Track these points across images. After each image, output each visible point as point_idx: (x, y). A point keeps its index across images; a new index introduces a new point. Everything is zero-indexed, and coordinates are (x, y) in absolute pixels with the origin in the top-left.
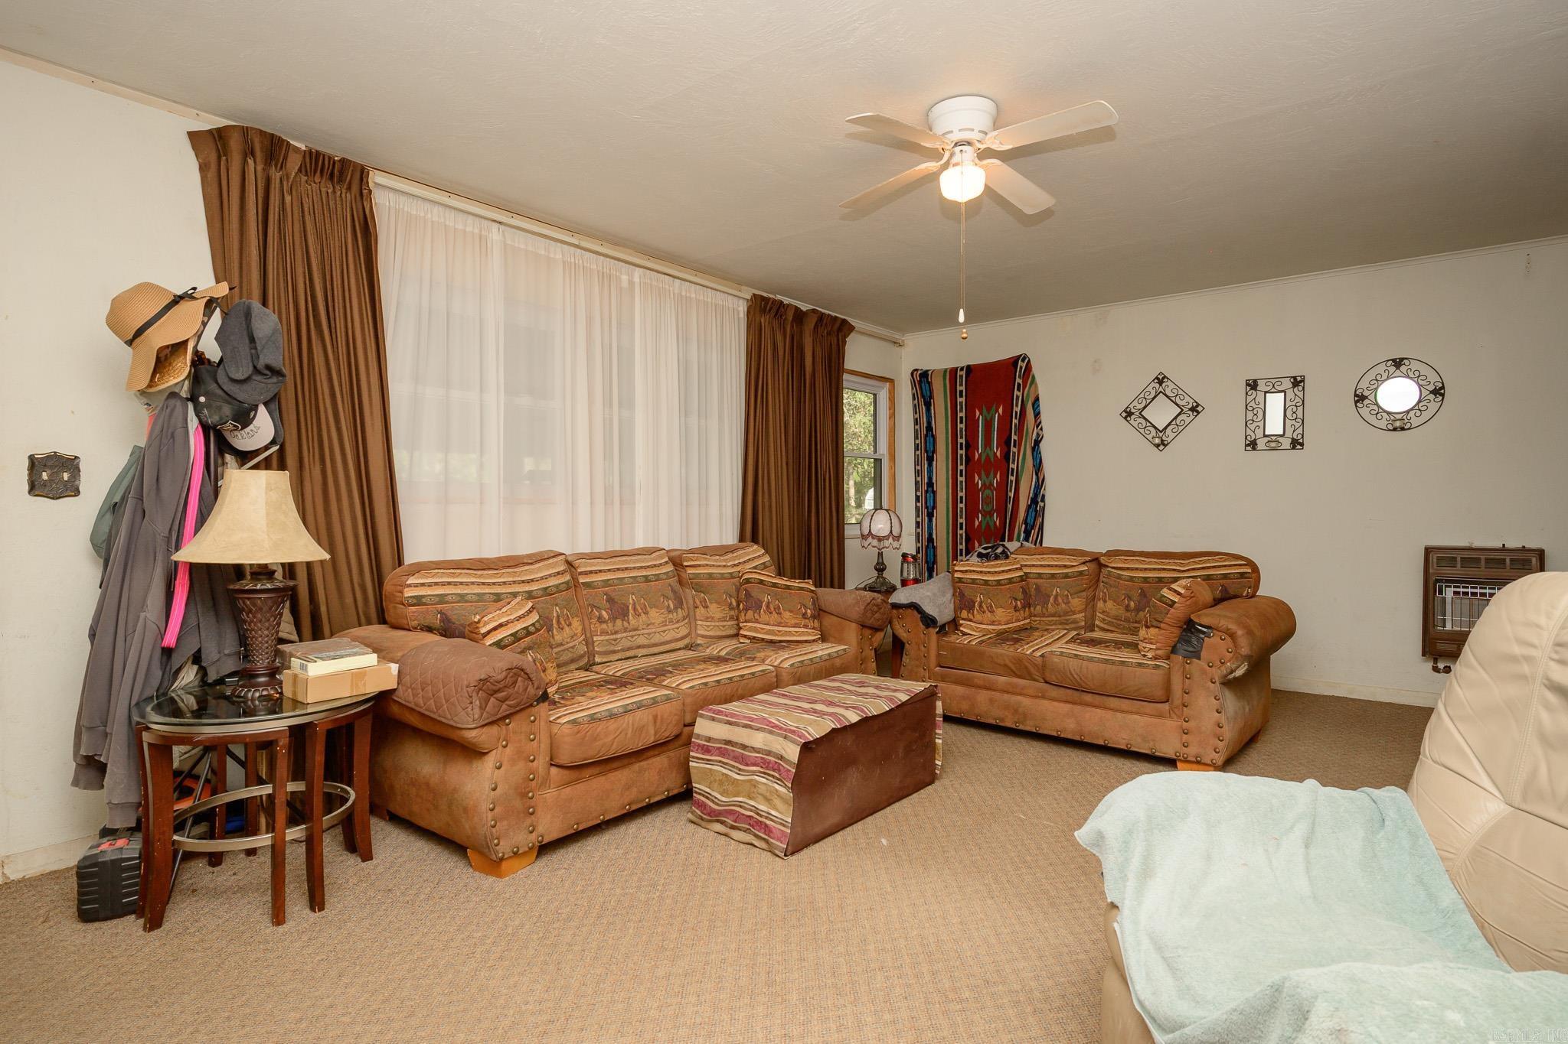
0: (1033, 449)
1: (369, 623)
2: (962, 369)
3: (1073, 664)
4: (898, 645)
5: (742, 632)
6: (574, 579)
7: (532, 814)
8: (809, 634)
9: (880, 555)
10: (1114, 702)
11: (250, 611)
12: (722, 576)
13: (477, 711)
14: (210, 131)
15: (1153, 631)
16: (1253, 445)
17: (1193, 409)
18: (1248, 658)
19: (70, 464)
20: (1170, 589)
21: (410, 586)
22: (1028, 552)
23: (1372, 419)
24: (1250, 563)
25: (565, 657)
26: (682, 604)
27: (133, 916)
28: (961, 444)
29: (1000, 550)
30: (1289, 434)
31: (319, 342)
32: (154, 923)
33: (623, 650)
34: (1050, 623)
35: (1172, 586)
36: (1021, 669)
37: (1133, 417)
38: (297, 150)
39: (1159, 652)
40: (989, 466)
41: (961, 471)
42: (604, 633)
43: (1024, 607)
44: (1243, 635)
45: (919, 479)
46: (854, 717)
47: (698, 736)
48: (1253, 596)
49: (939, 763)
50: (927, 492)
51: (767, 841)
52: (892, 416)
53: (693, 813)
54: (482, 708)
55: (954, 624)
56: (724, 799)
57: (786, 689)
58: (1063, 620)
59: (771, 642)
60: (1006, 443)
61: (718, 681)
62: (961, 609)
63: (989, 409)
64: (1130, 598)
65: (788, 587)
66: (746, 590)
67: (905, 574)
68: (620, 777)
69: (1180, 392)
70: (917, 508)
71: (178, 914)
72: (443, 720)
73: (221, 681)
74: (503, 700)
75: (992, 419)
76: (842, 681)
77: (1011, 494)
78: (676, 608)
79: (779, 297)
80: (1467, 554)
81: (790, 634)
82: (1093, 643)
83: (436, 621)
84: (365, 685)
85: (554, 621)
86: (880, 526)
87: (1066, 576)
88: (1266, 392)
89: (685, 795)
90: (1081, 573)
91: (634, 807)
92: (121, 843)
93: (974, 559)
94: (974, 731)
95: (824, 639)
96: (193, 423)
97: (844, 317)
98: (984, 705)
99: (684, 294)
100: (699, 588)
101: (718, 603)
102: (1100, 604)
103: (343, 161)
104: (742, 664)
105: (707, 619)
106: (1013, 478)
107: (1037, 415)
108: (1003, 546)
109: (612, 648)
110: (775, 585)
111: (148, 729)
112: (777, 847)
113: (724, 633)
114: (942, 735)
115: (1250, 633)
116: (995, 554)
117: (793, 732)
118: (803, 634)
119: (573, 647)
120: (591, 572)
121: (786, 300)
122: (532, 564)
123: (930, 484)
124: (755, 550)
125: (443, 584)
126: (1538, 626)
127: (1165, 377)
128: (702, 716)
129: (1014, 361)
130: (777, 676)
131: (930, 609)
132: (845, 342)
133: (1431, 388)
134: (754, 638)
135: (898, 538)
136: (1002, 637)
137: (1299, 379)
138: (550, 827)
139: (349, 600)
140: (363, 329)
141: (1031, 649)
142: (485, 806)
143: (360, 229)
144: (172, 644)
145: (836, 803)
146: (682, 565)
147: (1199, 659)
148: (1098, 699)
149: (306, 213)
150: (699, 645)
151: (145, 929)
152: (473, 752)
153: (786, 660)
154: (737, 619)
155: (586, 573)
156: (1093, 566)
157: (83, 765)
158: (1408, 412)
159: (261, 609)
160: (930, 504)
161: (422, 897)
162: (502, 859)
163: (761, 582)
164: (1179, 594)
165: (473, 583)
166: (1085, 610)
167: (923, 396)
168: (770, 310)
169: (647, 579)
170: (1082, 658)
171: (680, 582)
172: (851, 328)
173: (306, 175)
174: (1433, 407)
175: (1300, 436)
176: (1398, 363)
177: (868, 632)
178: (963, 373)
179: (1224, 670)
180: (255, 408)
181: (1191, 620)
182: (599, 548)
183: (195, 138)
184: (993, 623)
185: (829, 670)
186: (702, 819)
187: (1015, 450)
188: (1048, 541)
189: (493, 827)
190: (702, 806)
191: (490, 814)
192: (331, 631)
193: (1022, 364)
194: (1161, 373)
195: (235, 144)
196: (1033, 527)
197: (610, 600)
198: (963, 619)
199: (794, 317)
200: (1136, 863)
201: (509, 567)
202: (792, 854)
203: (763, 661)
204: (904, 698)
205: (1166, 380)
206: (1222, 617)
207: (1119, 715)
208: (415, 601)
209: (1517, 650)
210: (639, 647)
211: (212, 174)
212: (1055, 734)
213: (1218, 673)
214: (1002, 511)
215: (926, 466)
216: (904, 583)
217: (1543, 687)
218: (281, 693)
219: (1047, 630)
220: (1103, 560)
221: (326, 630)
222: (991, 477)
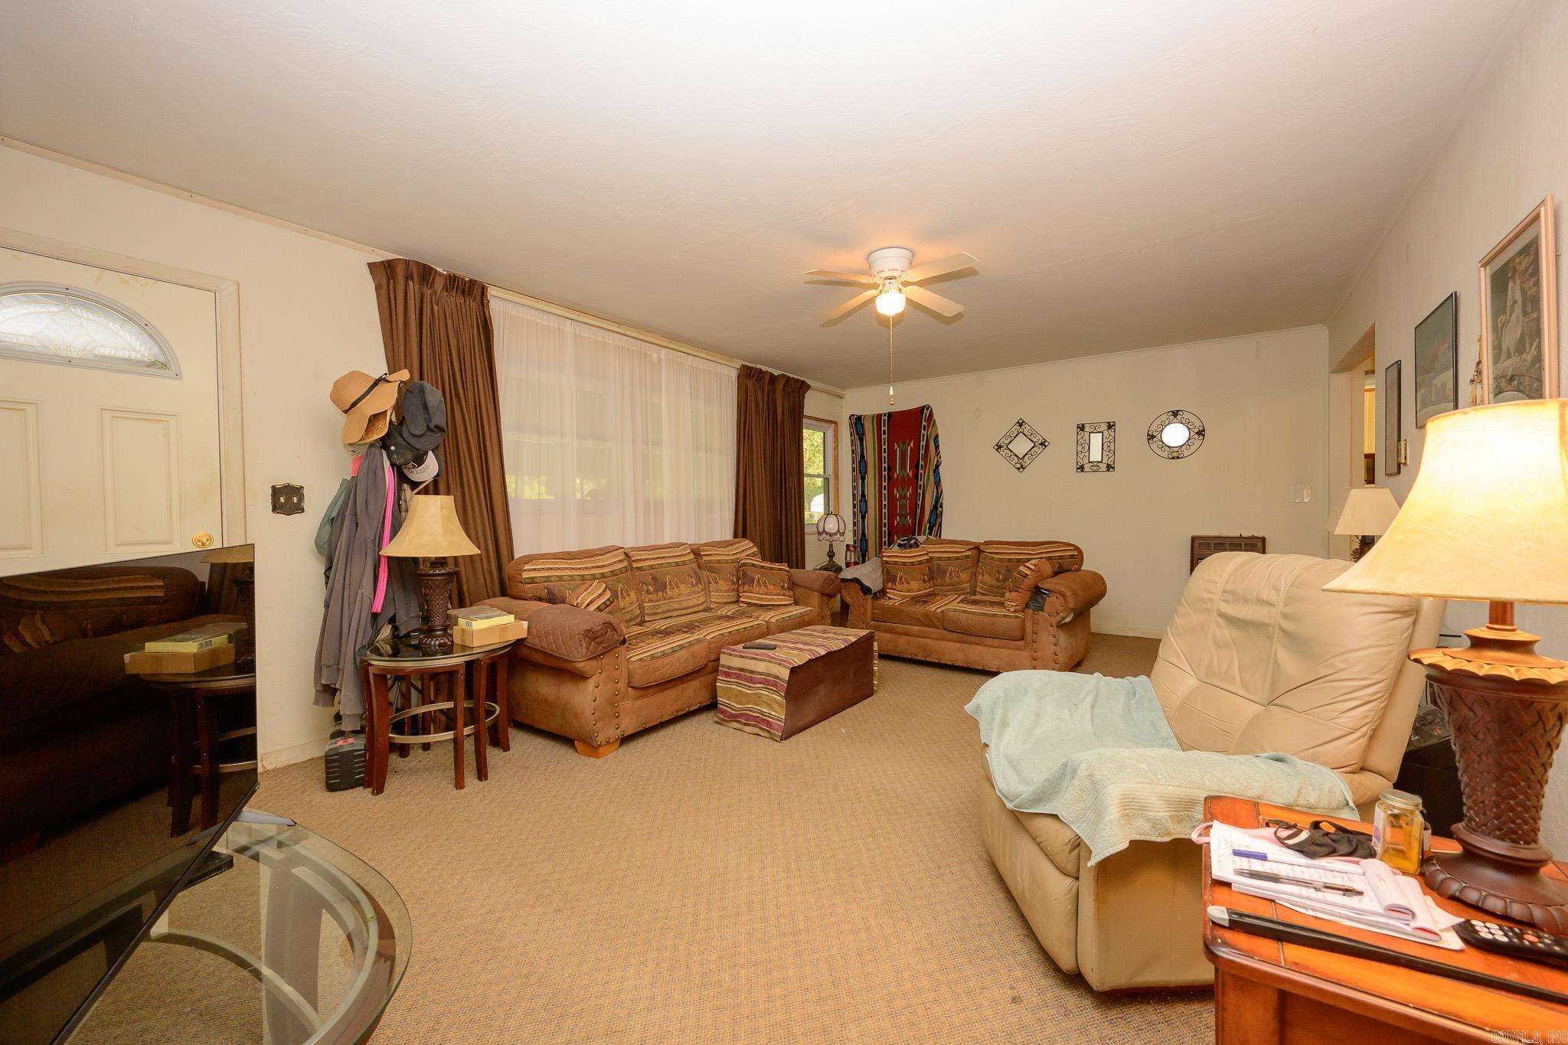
0: (935, 471)
1: (495, 596)
2: (885, 415)
3: (963, 617)
4: (845, 607)
5: (741, 599)
6: (631, 565)
7: (617, 717)
8: (786, 600)
9: (831, 546)
10: (988, 641)
11: (432, 588)
12: (727, 561)
13: (584, 650)
14: (382, 262)
15: (1014, 594)
16: (1082, 468)
17: (1042, 444)
18: (1073, 610)
19: (297, 491)
20: (1025, 566)
21: (526, 570)
22: (932, 543)
23: (1159, 451)
24: (1077, 549)
25: (627, 617)
26: (701, 581)
27: (362, 787)
28: (885, 467)
29: (913, 542)
30: (1105, 461)
31: (458, 406)
32: (379, 790)
33: (663, 612)
34: (947, 591)
35: (1026, 564)
36: (928, 621)
37: (1002, 449)
38: (441, 275)
39: (1018, 608)
40: (904, 483)
41: (885, 486)
42: (650, 601)
43: (929, 580)
44: (1070, 595)
45: (855, 492)
46: (823, 652)
47: (723, 666)
48: (1079, 570)
49: (876, 682)
50: (861, 501)
51: (768, 731)
52: (836, 448)
53: (718, 717)
54: (588, 649)
55: (883, 592)
56: (740, 707)
57: (776, 636)
58: (955, 588)
59: (761, 606)
60: (916, 466)
61: (730, 632)
62: (888, 582)
63: (904, 444)
64: (999, 573)
65: (771, 569)
66: (743, 571)
67: (848, 559)
68: (671, 694)
69: (1034, 432)
70: (854, 513)
71: (392, 784)
72: (562, 656)
73: (408, 635)
74: (600, 644)
75: (906, 450)
76: (811, 630)
77: (920, 503)
78: (697, 584)
79: (759, 366)
80: (1217, 541)
81: (773, 600)
82: (975, 603)
83: (544, 593)
84: (507, 635)
85: (619, 594)
86: (831, 526)
87: (958, 558)
88: (1090, 433)
89: (712, 706)
90: (967, 556)
91: (679, 714)
92: (350, 740)
93: (895, 548)
94: (896, 663)
95: (796, 603)
96: (387, 464)
97: (802, 379)
98: (905, 645)
99: (694, 365)
100: (711, 570)
101: (725, 580)
102: (980, 577)
103: (471, 281)
104: (744, 620)
105: (717, 591)
106: (921, 491)
107: (937, 447)
108: (915, 539)
109: (656, 611)
110: (762, 567)
111: (371, 665)
112: (776, 735)
113: (729, 600)
114: (877, 666)
115: (1075, 594)
116: (909, 544)
117: (784, 661)
118: (782, 600)
119: (631, 610)
120: (640, 560)
121: (764, 368)
122: (603, 555)
123: (863, 496)
124: (747, 544)
125: (548, 569)
126: (1216, 582)
127: (1024, 422)
128: (724, 653)
129: (921, 410)
130: (767, 628)
131: (867, 583)
132: (804, 397)
133: (1196, 430)
134: (750, 603)
135: (843, 534)
136: (916, 600)
137: (1112, 424)
138: (629, 726)
139: (482, 581)
140: (485, 396)
141: (936, 607)
142: (589, 712)
143: (482, 326)
144: (379, 610)
145: (811, 709)
146: (699, 554)
147: (1043, 611)
148: (978, 640)
149: (448, 318)
150: (712, 608)
151: (373, 794)
152: (580, 677)
153: (773, 617)
154: (738, 590)
155: (637, 561)
156: (975, 551)
157: (320, 691)
158: (1181, 446)
159: (439, 587)
160: (863, 509)
161: (549, 770)
162: (600, 746)
163: (753, 565)
164: (1030, 569)
165: (566, 568)
166: (970, 581)
167: (858, 434)
168: (753, 376)
169: (677, 564)
170: (968, 613)
171: (699, 567)
172: (808, 387)
173: (447, 291)
174: (1198, 443)
175: (1112, 463)
176: (1175, 414)
177: (825, 598)
178: (886, 418)
179: (1058, 618)
180: (426, 453)
181: (1038, 586)
182: (642, 544)
183: (372, 267)
184: (909, 591)
185: (801, 623)
186: (724, 720)
187: (922, 472)
188: (946, 534)
189: (595, 725)
190: (723, 712)
191: (592, 717)
192: (471, 602)
193: (926, 412)
194: (1021, 419)
195: (400, 271)
196: (934, 525)
197: (654, 579)
198: (889, 589)
199: (770, 379)
200: (998, 720)
201: (588, 557)
202: (785, 739)
203: (758, 618)
204: (854, 639)
205: (1024, 424)
206: (1059, 583)
207: (992, 649)
208: (530, 581)
209: (1205, 595)
210: (674, 610)
211: (384, 292)
212: (950, 663)
213: (1055, 620)
214: (913, 515)
215: (860, 483)
216: (848, 565)
217: (1217, 616)
218: (452, 642)
219: (945, 595)
220: (982, 547)
221: (468, 602)
222: (905, 491)
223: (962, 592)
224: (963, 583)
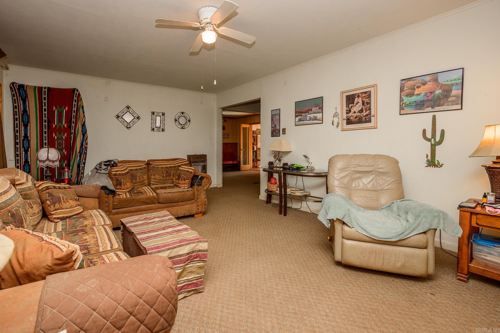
2: (45, 88)
5: (55, 216)
8: (81, 208)
10: (180, 203)
16: (153, 129)
17: (138, 118)
23: (178, 125)
28: (45, 120)
30: (161, 127)
36: (150, 201)
37: (119, 118)
39: (189, 186)
40: (60, 130)
41: (45, 132)
50: (23, 140)
51: (194, 290)
58: (142, 183)
59: (70, 217)
60: (69, 122)
62: (118, 185)
63: (60, 108)
64: (163, 174)
66: (48, 193)
69: (134, 112)
75: (62, 112)
77: (72, 142)
81: (75, 210)
87: (141, 169)
88: (156, 116)
90: (144, 168)
101: (36, 204)
102: (153, 177)
106: (72, 136)
107: (83, 113)
112: (200, 289)
116: (112, 164)
123: (26, 137)
129: (73, 90)
133: (188, 120)
137: (164, 113)
147: (201, 186)
148: (176, 204)
156: (147, 165)
163: (55, 187)
166: (147, 179)
167: (20, 96)
170: (172, 193)
174: (188, 124)
175: (164, 128)
176: (183, 113)
178: (46, 90)
179: (207, 187)
187: (74, 125)
193: (76, 92)
194: (128, 105)
198: (118, 189)
205: (130, 108)
215: (23, 128)
220: (150, 163)
222: (62, 134)
223: (145, 185)
224: (145, 181)
